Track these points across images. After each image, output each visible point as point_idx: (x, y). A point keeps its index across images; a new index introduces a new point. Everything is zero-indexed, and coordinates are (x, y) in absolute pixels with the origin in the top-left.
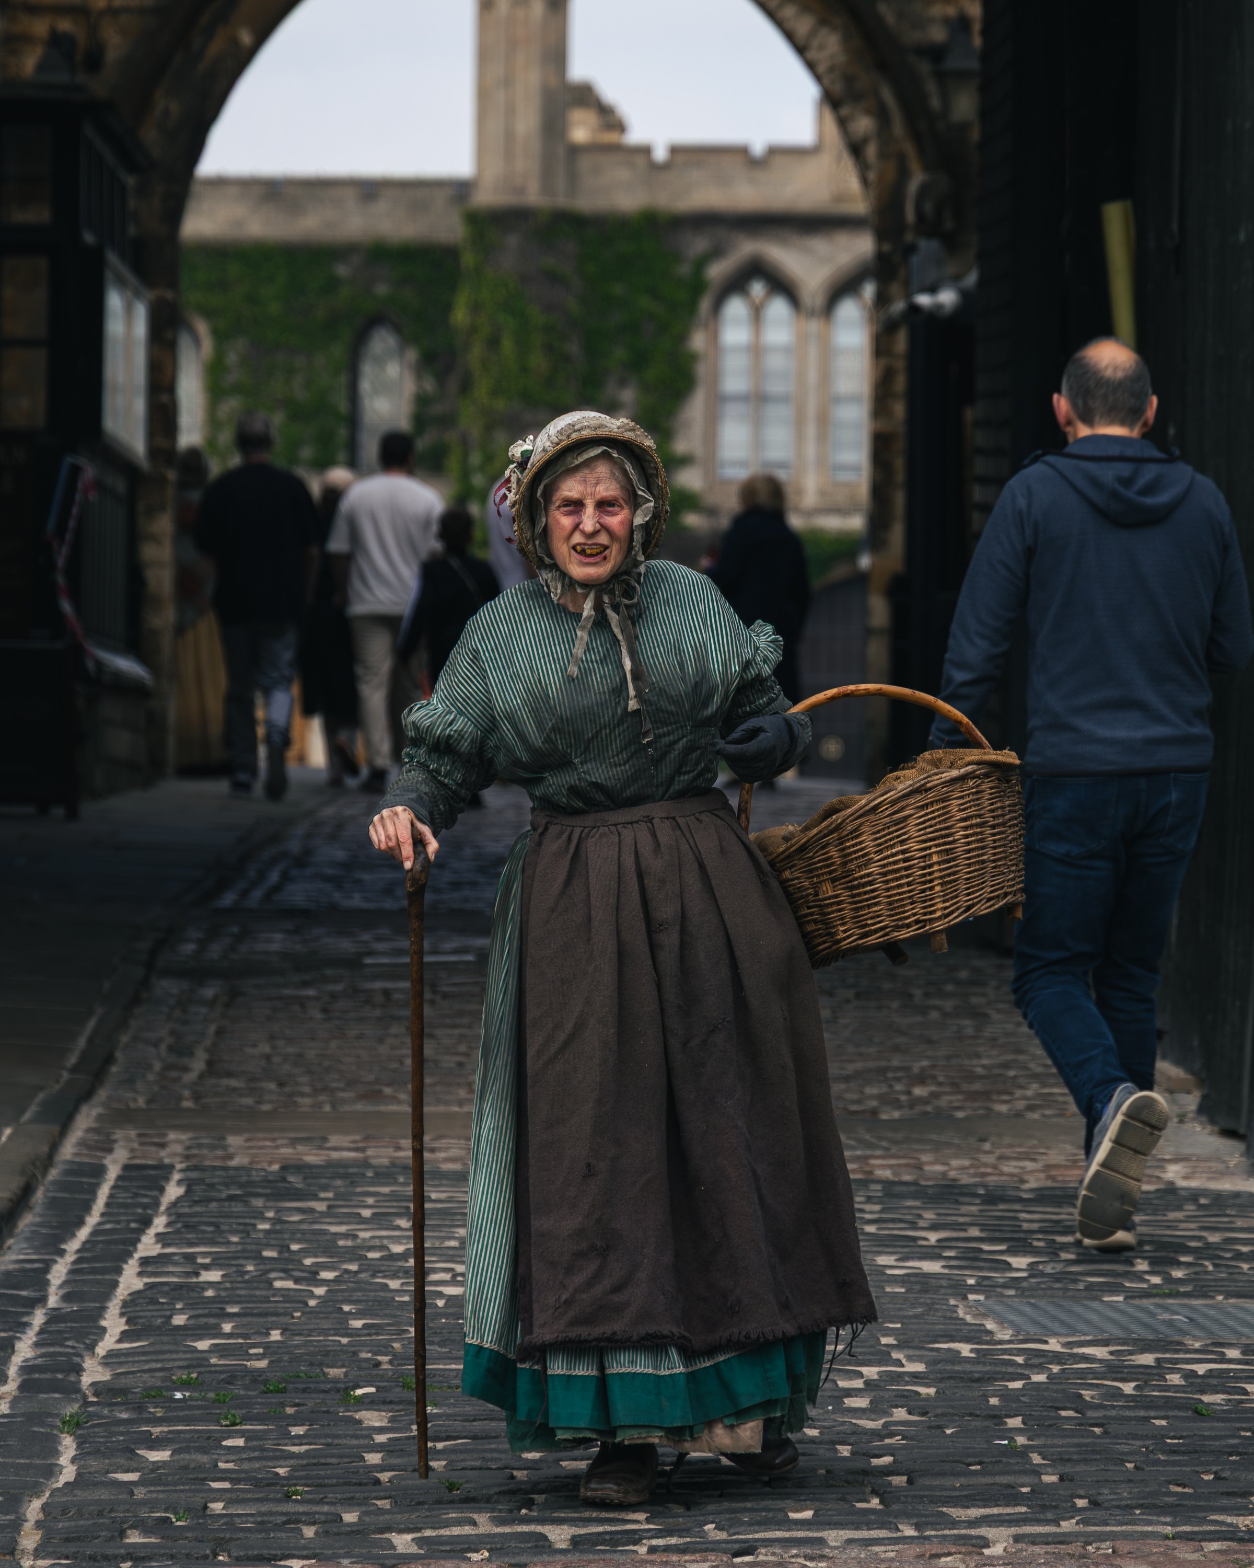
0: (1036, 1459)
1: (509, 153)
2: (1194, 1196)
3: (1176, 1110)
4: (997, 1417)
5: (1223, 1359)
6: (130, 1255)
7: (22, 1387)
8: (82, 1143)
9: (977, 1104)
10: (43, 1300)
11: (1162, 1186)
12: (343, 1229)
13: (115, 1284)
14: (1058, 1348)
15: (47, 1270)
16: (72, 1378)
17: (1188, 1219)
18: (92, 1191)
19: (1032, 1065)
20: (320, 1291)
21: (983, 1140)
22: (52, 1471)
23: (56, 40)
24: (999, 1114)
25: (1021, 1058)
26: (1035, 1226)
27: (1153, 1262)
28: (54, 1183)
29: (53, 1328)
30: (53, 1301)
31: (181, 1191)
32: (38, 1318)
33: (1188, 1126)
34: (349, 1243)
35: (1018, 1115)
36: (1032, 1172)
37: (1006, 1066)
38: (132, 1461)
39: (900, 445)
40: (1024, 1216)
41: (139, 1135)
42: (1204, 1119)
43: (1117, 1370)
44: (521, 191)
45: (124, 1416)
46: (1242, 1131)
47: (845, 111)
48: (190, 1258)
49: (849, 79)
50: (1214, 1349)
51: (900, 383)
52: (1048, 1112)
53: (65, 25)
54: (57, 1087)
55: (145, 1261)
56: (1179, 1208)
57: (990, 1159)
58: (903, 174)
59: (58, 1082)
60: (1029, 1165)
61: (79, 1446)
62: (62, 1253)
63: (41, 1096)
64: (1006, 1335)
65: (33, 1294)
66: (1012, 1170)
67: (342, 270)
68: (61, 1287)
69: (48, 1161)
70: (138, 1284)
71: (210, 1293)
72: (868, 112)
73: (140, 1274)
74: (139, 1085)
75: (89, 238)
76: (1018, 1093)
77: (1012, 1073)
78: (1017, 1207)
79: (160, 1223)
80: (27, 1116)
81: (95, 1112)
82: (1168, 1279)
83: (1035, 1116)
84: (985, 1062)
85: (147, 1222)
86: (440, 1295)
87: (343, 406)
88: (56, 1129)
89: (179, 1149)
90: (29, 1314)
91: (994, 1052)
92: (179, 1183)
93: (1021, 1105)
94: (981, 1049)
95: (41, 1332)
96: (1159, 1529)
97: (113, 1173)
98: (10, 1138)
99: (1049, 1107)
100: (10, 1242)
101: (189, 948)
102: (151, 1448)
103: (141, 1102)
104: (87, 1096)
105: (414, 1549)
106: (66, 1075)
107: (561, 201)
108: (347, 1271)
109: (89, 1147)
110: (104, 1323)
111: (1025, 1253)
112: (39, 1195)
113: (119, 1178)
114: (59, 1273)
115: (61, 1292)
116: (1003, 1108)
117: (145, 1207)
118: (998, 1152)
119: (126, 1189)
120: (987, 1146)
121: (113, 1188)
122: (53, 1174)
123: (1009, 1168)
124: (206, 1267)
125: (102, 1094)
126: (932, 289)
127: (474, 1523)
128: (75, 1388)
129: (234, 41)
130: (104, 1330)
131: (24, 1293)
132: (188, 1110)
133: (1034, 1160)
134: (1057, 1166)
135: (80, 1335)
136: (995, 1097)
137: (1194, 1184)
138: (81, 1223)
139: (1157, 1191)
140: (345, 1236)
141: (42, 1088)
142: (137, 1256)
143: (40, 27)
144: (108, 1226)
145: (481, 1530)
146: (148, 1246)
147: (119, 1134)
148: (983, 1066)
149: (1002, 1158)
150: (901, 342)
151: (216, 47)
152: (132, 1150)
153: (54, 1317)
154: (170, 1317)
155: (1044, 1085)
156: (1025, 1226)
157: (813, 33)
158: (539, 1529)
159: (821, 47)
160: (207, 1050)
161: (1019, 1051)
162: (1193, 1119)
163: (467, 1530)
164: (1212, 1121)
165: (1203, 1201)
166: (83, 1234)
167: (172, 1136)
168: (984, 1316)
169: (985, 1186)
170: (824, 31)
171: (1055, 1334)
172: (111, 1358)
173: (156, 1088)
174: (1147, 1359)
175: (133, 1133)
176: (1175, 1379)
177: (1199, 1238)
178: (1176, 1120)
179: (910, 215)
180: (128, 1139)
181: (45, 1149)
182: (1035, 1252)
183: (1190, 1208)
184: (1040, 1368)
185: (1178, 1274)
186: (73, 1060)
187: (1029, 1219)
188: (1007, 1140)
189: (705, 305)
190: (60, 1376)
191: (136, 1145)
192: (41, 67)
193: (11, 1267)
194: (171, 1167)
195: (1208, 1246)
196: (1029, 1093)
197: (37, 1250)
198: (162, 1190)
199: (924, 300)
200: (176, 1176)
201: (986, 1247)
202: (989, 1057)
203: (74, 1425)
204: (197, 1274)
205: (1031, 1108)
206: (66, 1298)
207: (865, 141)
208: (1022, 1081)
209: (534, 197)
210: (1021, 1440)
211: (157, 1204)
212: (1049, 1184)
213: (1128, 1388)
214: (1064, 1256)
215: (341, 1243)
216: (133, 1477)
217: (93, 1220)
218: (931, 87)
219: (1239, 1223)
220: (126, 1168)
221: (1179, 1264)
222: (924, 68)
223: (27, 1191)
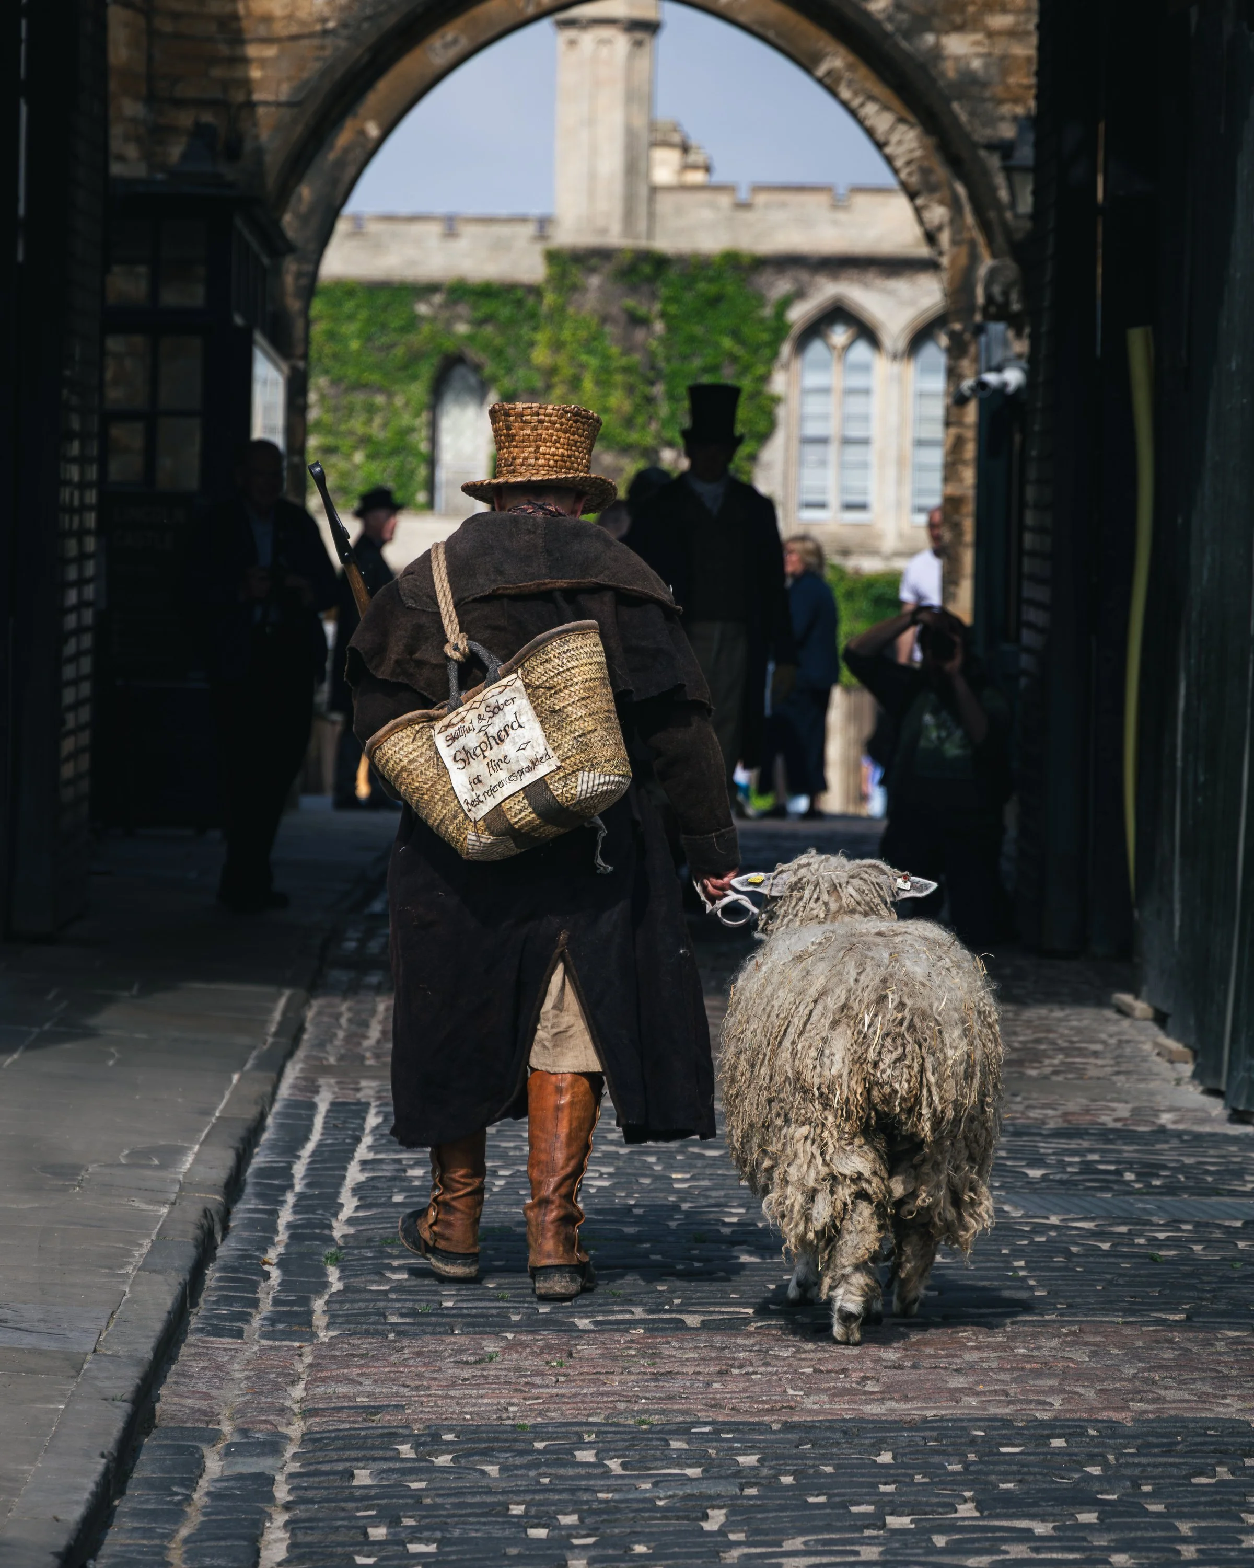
0: (1032, 1282)
1: (591, 194)
2: (1179, 1135)
3: (1174, 1075)
4: (1007, 1259)
5: (1179, 1230)
6: (352, 1158)
7: (291, 1237)
8: (294, 1087)
9: (1013, 1069)
10: (291, 1186)
11: (1155, 1128)
12: (512, 1144)
13: (344, 1177)
14: (1057, 1223)
15: (289, 1166)
16: (326, 1232)
17: (1172, 1149)
18: (311, 1118)
19: (1060, 1042)
20: (501, 1183)
21: (1015, 1095)
22: (326, 1285)
23: (200, 132)
24: (1030, 1077)
25: (1051, 1036)
26: (1050, 1151)
27: (1138, 1174)
28: (278, 1113)
29: (304, 1203)
30: (298, 1188)
31: (380, 1120)
32: (290, 1198)
33: (1183, 1088)
34: (518, 1153)
35: (1046, 1077)
36: (1053, 1117)
37: (1038, 1041)
38: (384, 1280)
39: (969, 508)
40: (1042, 1144)
41: (338, 1083)
42: (1196, 1082)
43: (1099, 1234)
44: (604, 231)
45: (370, 1255)
46: (1223, 1087)
47: (919, 201)
48: (399, 1161)
49: (925, 172)
50: (1173, 1223)
51: (970, 451)
52: (1070, 1076)
53: (207, 117)
54: (265, 1048)
55: (364, 1163)
56: (1166, 1142)
57: (1020, 1108)
58: (974, 258)
59: (265, 1044)
60: (1050, 1112)
61: (342, 1271)
62: (299, 1157)
63: (255, 1053)
64: (1019, 1213)
65: (285, 1183)
66: (1036, 1116)
67: (422, 309)
68: (303, 1178)
69: (273, 1100)
70: (362, 1177)
71: (417, 1183)
72: (942, 202)
73: (362, 1170)
74: (329, 1048)
75: (239, 320)
76: (1047, 1062)
77: (1043, 1047)
78: (1038, 1139)
79: (367, 1140)
80: (248, 1066)
81: (299, 1066)
82: (1150, 1186)
83: (1060, 1078)
84: (1021, 1038)
85: (358, 1140)
86: (591, 1186)
87: (424, 447)
88: (274, 1075)
89: (371, 1092)
90: (284, 1195)
91: (1029, 1032)
92: (377, 1114)
93: (1048, 1070)
94: (1018, 1029)
95: (295, 1206)
96: (1114, 1319)
97: (323, 1108)
98: (239, 1080)
99: (1070, 1072)
100: (256, 1150)
101: (352, 945)
102: (394, 1273)
103: (332, 1060)
104: (290, 1055)
105: (592, 1327)
106: (270, 1040)
107: (643, 243)
108: (519, 1171)
109: (300, 1090)
110: (340, 1201)
111: (1039, 1167)
112: (270, 1121)
113: (328, 1111)
114: (299, 1169)
115: (304, 1182)
116: (1033, 1073)
117: (354, 1130)
118: (1027, 1103)
119: (336, 1118)
120: (1018, 1099)
121: (326, 1117)
122: (277, 1107)
123: (1035, 1114)
124: (412, 1167)
125: (301, 1054)
126: (999, 369)
127: (632, 1313)
128: (331, 1239)
129: (362, 133)
130: (342, 1205)
131: (276, 1182)
132: (371, 1066)
133: (1055, 1109)
134: (1073, 1114)
135: (326, 1208)
136: (1027, 1064)
137: (1181, 1127)
138: (307, 1139)
139: (1152, 1131)
140: (515, 1148)
141: (254, 1048)
142: (356, 1160)
143: (185, 119)
144: (329, 1141)
145: (637, 1317)
146: (362, 1152)
147: (322, 1081)
148: (1020, 1042)
149: (1029, 1107)
150: (971, 413)
151: (344, 138)
152: (334, 1093)
153: (301, 1197)
154: (391, 1197)
155: (1067, 1056)
156: (1042, 1151)
157: (892, 129)
158: (678, 1316)
159: (900, 142)
160: (380, 1022)
161: (1049, 1031)
162: (1188, 1083)
163: (628, 1316)
164: (1202, 1082)
165: (1185, 1138)
166: (310, 1146)
167: (363, 1083)
168: (1004, 1203)
169: (1013, 1125)
170: (902, 128)
171: (1055, 1213)
172: (350, 1221)
173: (343, 1051)
174: (1123, 1229)
175: (333, 1081)
176: (1142, 1241)
177: (1178, 1161)
178: (1173, 1083)
179: (980, 298)
180: (329, 1086)
181: (269, 1089)
182: (1046, 1166)
183: (1175, 1143)
184: (1041, 1233)
185: (1156, 1182)
186: (273, 1029)
187: (1045, 1147)
188: (1034, 1095)
189: (786, 349)
190: (317, 1231)
191: (336, 1089)
192: (185, 156)
193: (263, 1165)
194: (368, 1104)
195: (1184, 1165)
196: (1056, 1062)
197: (280, 1154)
198: (364, 1119)
199: (991, 378)
200: (373, 1111)
201: (1009, 1163)
202: (1025, 1035)
203: (335, 1260)
204: (405, 1171)
205: (1056, 1073)
206: (308, 1185)
207: (940, 228)
208: (1050, 1053)
209: (615, 238)
210: (1022, 1273)
211: (363, 1129)
212: (1065, 1125)
213: (1106, 1246)
214: (1069, 1169)
215: (511, 1153)
216: (387, 1288)
217: (316, 1136)
218: (1000, 180)
219: (1212, 1152)
220: (333, 1104)
221: (1158, 1176)
222: (994, 161)
223: (263, 1117)
